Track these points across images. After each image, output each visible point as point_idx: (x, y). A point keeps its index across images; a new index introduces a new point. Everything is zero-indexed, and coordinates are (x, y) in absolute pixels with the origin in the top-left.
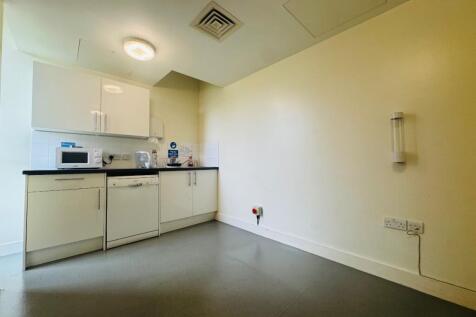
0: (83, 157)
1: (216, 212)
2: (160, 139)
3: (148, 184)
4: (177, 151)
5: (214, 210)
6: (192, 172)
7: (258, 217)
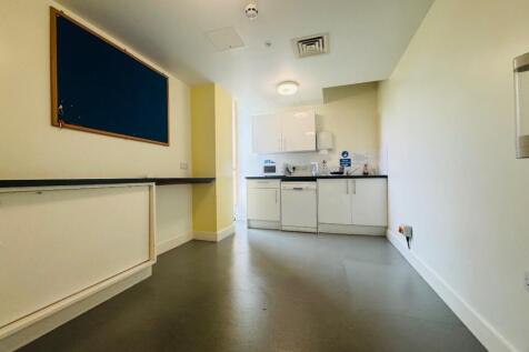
0: (272, 169)
1: (386, 228)
2: (330, 150)
3: (307, 189)
4: (349, 160)
5: (383, 224)
6: (350, 180)
7: (408, 239)
